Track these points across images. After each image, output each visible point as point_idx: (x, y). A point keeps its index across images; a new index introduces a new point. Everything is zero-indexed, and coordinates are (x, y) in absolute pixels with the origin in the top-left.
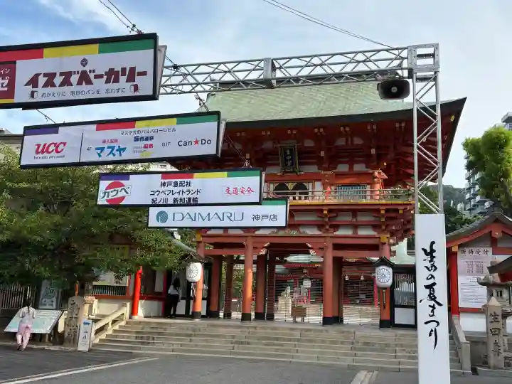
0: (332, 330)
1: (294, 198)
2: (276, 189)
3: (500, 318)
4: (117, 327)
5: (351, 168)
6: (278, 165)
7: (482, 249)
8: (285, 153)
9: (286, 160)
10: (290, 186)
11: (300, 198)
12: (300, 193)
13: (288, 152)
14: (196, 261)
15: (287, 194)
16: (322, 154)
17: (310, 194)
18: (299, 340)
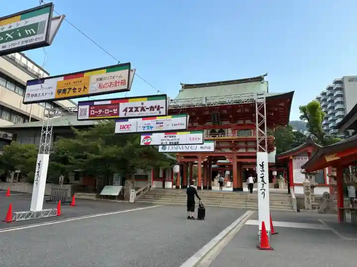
0: (237, 194)
2: (211, 132)
3: (310, 188)
4: (145, 192)
5: (244, 122)
6: (211, 121)
7: (304, 157)
9: (215, 119)
10: (217, 130)
11: (221, 136)
12: (221, 134)
13: (216, 116)
14: (177, 164)
15: (216, 134)
16: (231, 116)
17: (226, 134)
18: (223, 198)
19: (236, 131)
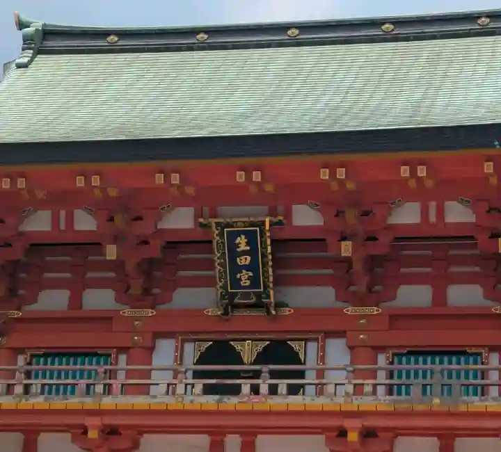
1: (255, 390)
6: (209, 282)
8: (233, 247)
9: (236, 269)
10: (248, 350)
11: (273, 390)
12: (274, 374)
13: (242, 242)
15: (236, 375)
17: (310, 377)
19: (382, 360)
